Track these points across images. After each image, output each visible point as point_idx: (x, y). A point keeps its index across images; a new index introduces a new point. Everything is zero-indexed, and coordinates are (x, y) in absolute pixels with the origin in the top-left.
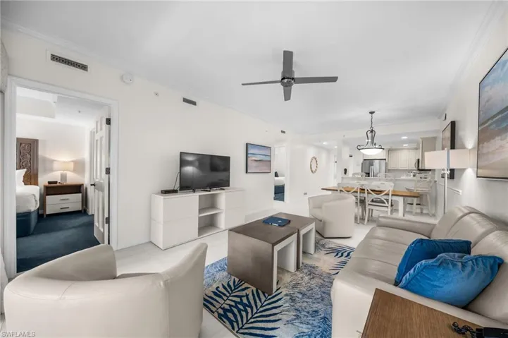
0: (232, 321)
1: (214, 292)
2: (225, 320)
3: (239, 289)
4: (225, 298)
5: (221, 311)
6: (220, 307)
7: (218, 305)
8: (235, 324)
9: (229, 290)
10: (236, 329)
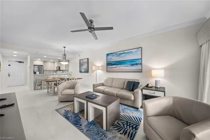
0: (136, 125)
1: (125, 135)
2: (137, 128)
3: (119, 125)
4: (126, 130)
5: (134, 129)
6: (132, 130)
7: (132, 131)
8: (137, 125)
9: (121, 129)
10: (138, 124)
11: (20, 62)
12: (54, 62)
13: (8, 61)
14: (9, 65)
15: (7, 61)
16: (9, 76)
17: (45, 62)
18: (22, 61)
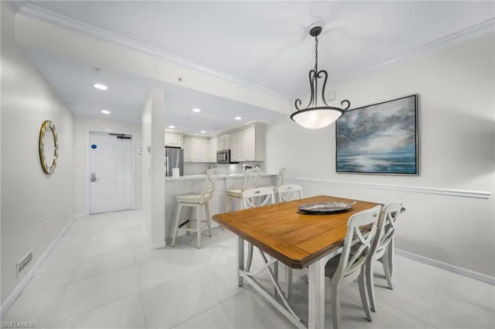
11: (121, 137)
12: (208, 139)
13: (90, 132)
14: (94, 147)
15: (88, 133)
16: (93, 179)
17: (185, 136)
18: (127, 133)
